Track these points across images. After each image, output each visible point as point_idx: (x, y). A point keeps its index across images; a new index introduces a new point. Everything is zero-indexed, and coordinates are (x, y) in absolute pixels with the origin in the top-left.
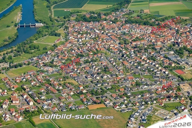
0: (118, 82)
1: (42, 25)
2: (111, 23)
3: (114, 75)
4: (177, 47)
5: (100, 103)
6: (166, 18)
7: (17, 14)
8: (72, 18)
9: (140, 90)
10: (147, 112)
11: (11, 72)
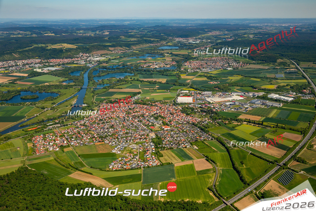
0: (116, 132)
1: (86, 105)
2: (125, 104)
3: (115, 129)
4: (156, 116)
5: (102, 142)
6: (157, 101)
7: (74, 100)
8: (104, 102)
9: (126, 136)
10: (125, 145)
11: (61, 128)
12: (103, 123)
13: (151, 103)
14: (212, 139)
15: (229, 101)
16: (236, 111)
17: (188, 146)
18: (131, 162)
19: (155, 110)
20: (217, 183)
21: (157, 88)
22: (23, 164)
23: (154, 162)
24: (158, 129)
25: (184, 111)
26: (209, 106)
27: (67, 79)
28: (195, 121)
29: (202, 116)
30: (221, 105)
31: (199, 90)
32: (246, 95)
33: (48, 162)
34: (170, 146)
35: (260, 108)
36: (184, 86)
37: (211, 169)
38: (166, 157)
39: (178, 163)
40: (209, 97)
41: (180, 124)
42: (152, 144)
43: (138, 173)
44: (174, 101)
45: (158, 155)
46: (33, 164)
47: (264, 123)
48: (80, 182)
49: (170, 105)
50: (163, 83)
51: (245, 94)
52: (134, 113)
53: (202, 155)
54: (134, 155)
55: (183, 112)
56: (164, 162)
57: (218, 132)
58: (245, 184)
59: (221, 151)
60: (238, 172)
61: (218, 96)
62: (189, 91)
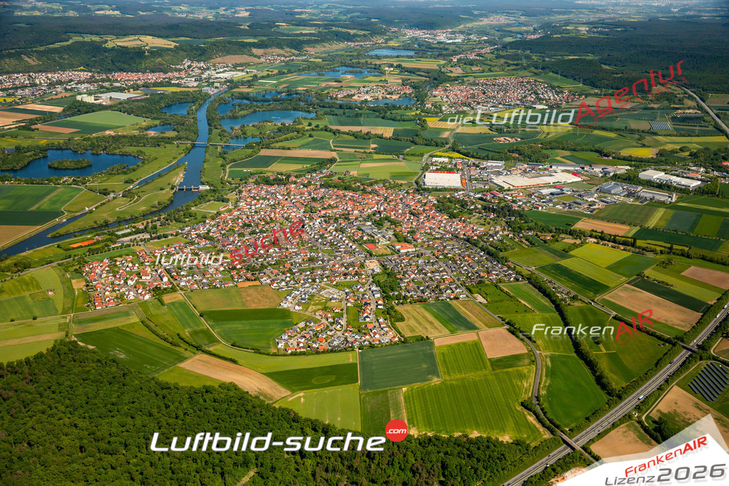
0: (287, 256)
1: (208, 187)
2: (302, 187)
3: (284, 248)
4: (378, 217)
5: (255, 280)
6: (376, 182)
7: (177, 174)
8: (251, 180)
9: (311, 266)
10: (311, 290)
11: (152, 244)
12: (253, 233)
13: (364, 186)
14: (517, 280)
15: (547, 186)
16: (566, 209)
17: (461, 296)
18: (329, 333)
19: (372, 204)
20: (543, 392)
21: (372, 149)
22: (64, 333)
23: (385, 335)
24: (385, 252)
25: (442, 207)
26: (501, 196)
27: (157, 122)
28: (471, 232)
29: (488, 220)
30: (530, 195)
31: (473, 157)
32: (586, 171)
33: (125, 329)
34: (419, 294)
35: (624, 204)
36: (437, 146)
37: (523, 355)
38: (412, 323)
39: (443, 339)
40: (499, 174)
41: (435, 239)
42: (374, 288)
43: (346, 362)
44: (417, 183)
45: (392, 316)
46: (90, 333)
47: (639, 243)
48: (208, 384)
49: (407, 193)
50: (386, 139)
51: (583, 168)
52: (324, 209)
53: (498, 319)
54: (334, 315)
55: (441, 211)
56: (408, 334)
57: (531, 262)
58: (609, 394)
59: (543, 309)
60: (591, 365)
61: (520, 171)
62: (449, 158)
